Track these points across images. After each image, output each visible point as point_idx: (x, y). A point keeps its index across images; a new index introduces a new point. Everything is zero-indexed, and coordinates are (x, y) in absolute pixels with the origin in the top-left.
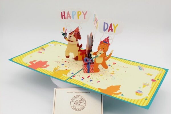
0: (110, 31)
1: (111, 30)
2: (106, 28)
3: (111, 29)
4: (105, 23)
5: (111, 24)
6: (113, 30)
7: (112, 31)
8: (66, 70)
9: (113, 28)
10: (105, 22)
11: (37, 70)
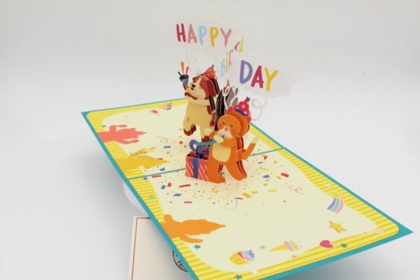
0: (257, 85)
1: (257, 81)
2: (245, 76)
3: (258, 79)
4: (243, 63)
5: (260, 68)
6: (265, 85)
7: (261, 86)
8: (161, 159)
9: (264, 78)
10: (245, 60)
11: (106, 144)
